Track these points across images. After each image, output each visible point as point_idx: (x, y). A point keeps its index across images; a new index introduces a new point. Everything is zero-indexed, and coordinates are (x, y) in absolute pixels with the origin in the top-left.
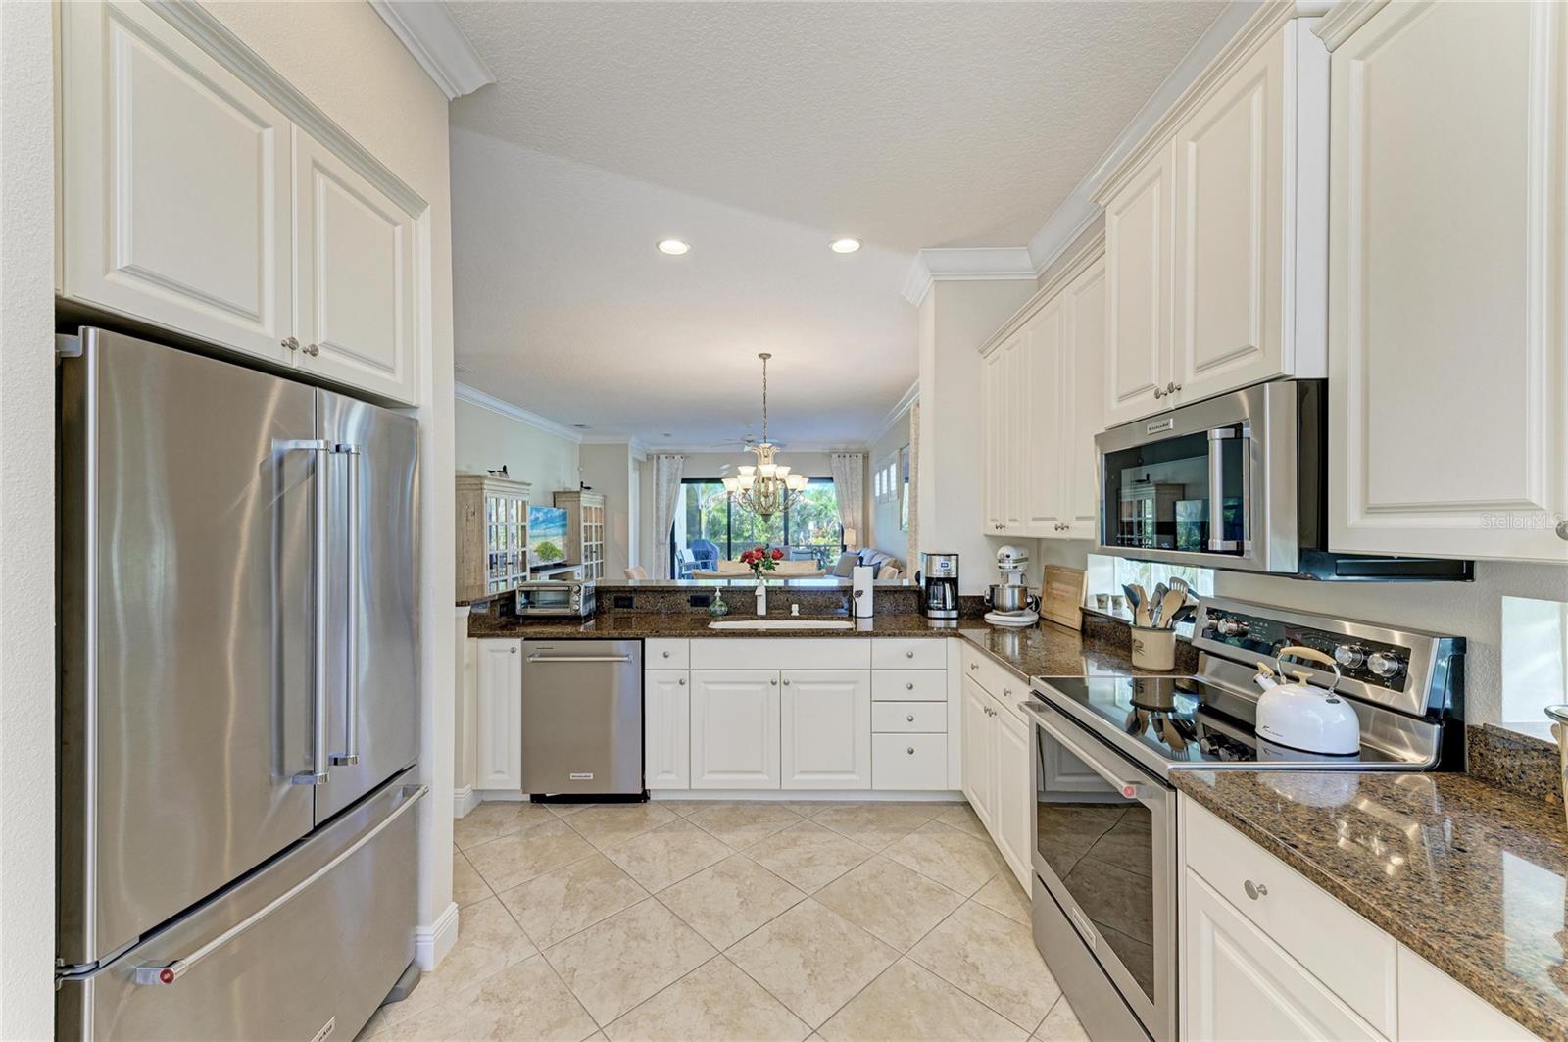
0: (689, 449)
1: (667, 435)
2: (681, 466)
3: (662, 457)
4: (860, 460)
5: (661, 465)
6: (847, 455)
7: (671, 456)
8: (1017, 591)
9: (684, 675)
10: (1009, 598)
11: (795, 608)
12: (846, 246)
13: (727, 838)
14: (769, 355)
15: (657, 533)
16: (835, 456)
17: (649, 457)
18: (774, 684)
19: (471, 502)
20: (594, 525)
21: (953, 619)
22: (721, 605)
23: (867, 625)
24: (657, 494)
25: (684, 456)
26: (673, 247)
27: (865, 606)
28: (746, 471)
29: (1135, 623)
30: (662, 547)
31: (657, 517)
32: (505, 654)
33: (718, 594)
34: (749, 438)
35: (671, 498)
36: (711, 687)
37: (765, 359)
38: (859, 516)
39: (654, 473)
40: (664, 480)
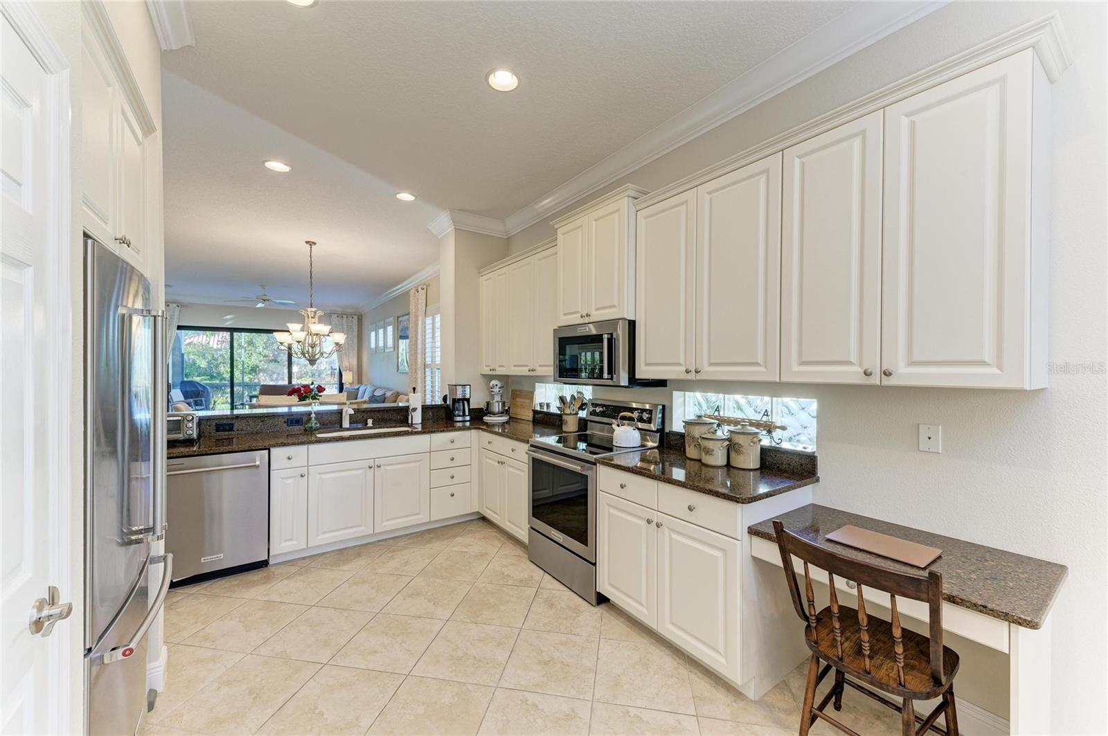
4: (355, 321)
6: (345, 316)
8: (500, 404)
9: (304, 471)
10: (497, 407)
11: (370, 422)
12: (405, 197)
14: (315, 243)
16: (333, 316)
18: (370, 467)
21: (467, 421)
22: (316, 423)
23: (419, 428)
26: (277, 166)
27: (417, 418)
33: (313, 415)
34: (265, 298)
36: (323, 476)
37: (311, 245)
38: (355, 362)
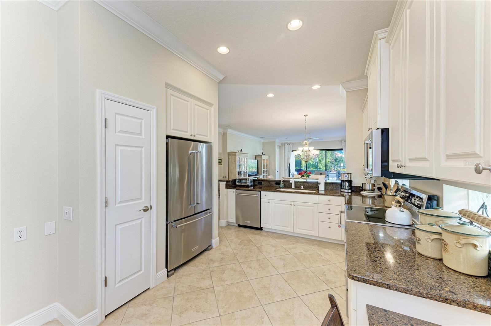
0: (293, 142)
1: (286, 138)
2: (292, 147)
3: (286, 144)
5: (286, 147)
7: (289, 144)
8: (371, 185)
9: (270, 201)
10: (368, 187)
11: (302, 187)
12: (316, 87)
13: (277, 240)
14: (307, 115)
15: (285, 167)
16: (343, 141)
17: (282, 144)
18: (291, 205)
19: (234, 159)
20: (266, 164)
21: (349, 192)
22: (282, 185)
23: (323, 192)
24: (285, 155)
25: (293, 144)
26: (271, 95)
27: (322, 187)
28: (300, 149)
29: (386, 193)
30: (286, 171)
31: (285, 162)
32: (232, 193)
33: (282, 182)
34: (310, 138)
35: (289, 156)
36: (276, 204)
37: (306, 116)
39: (284, 149)
40: (286, 151)
